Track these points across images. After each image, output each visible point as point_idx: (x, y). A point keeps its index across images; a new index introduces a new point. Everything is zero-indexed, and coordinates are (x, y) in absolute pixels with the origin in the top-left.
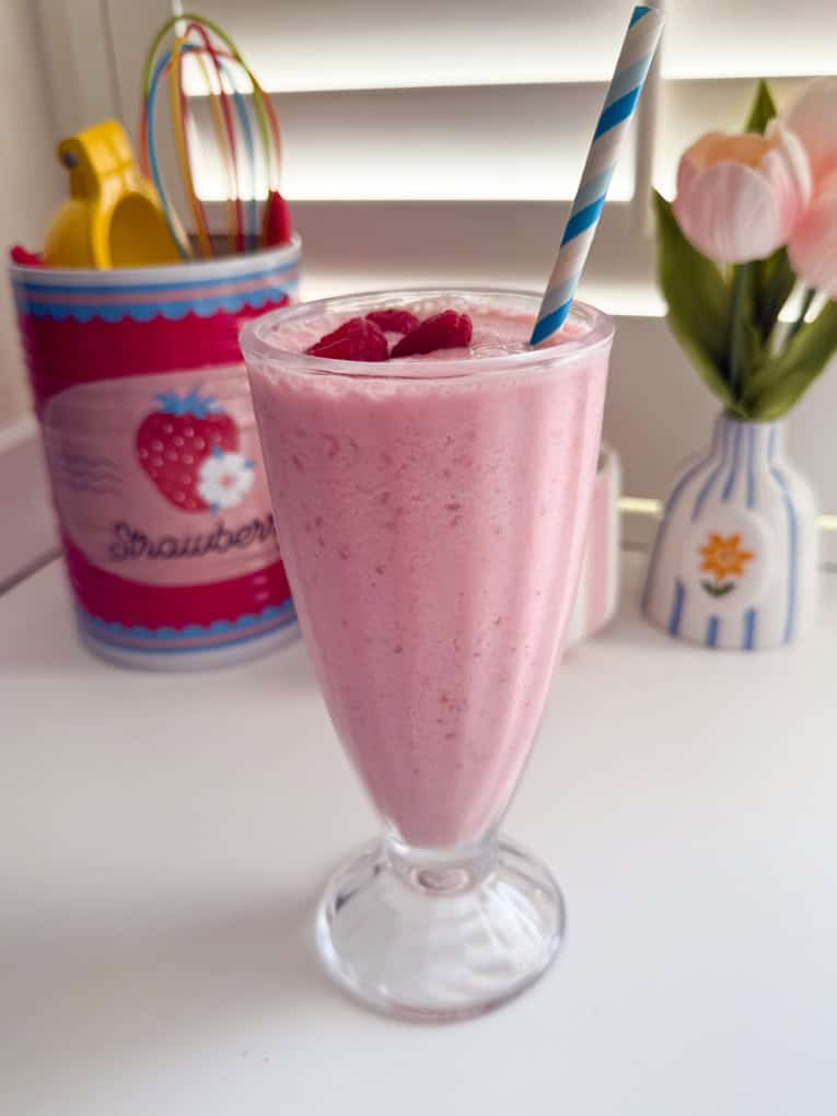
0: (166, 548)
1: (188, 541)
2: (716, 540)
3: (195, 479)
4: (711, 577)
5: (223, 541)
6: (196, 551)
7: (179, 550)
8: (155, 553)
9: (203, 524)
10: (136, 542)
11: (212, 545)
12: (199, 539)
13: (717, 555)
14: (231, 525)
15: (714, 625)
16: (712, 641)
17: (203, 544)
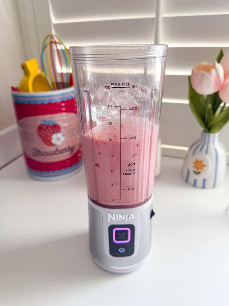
0: (45, 154)
1: (50, 152)
2: (197, 161)
3: (51, 139)
4: (195, 169)
5: (58, 152)
6: (52, 155)
7: (48, 154)
8: (42, 155)
9: (53, 149)
10: (38, 152)
11: (55, 153)
12: (52, 152)
13: (197, 165)
14: (60, 149)
15: (195, 181)
16: (195, 185)
17: (53, 153)
